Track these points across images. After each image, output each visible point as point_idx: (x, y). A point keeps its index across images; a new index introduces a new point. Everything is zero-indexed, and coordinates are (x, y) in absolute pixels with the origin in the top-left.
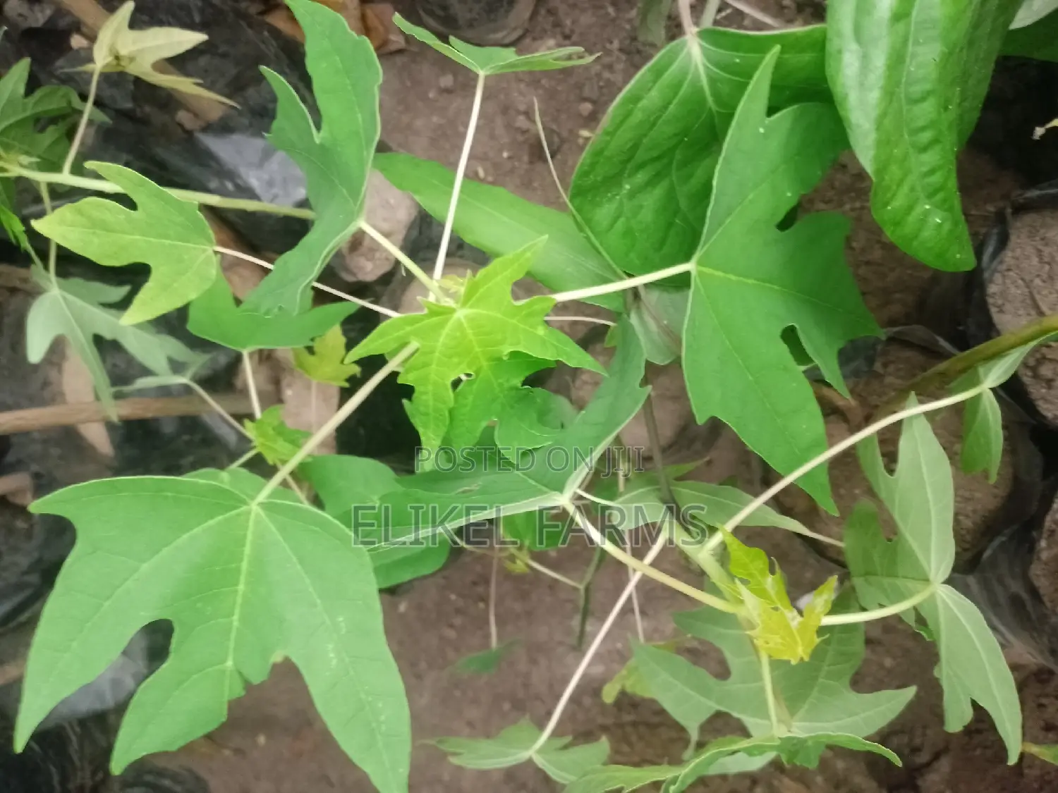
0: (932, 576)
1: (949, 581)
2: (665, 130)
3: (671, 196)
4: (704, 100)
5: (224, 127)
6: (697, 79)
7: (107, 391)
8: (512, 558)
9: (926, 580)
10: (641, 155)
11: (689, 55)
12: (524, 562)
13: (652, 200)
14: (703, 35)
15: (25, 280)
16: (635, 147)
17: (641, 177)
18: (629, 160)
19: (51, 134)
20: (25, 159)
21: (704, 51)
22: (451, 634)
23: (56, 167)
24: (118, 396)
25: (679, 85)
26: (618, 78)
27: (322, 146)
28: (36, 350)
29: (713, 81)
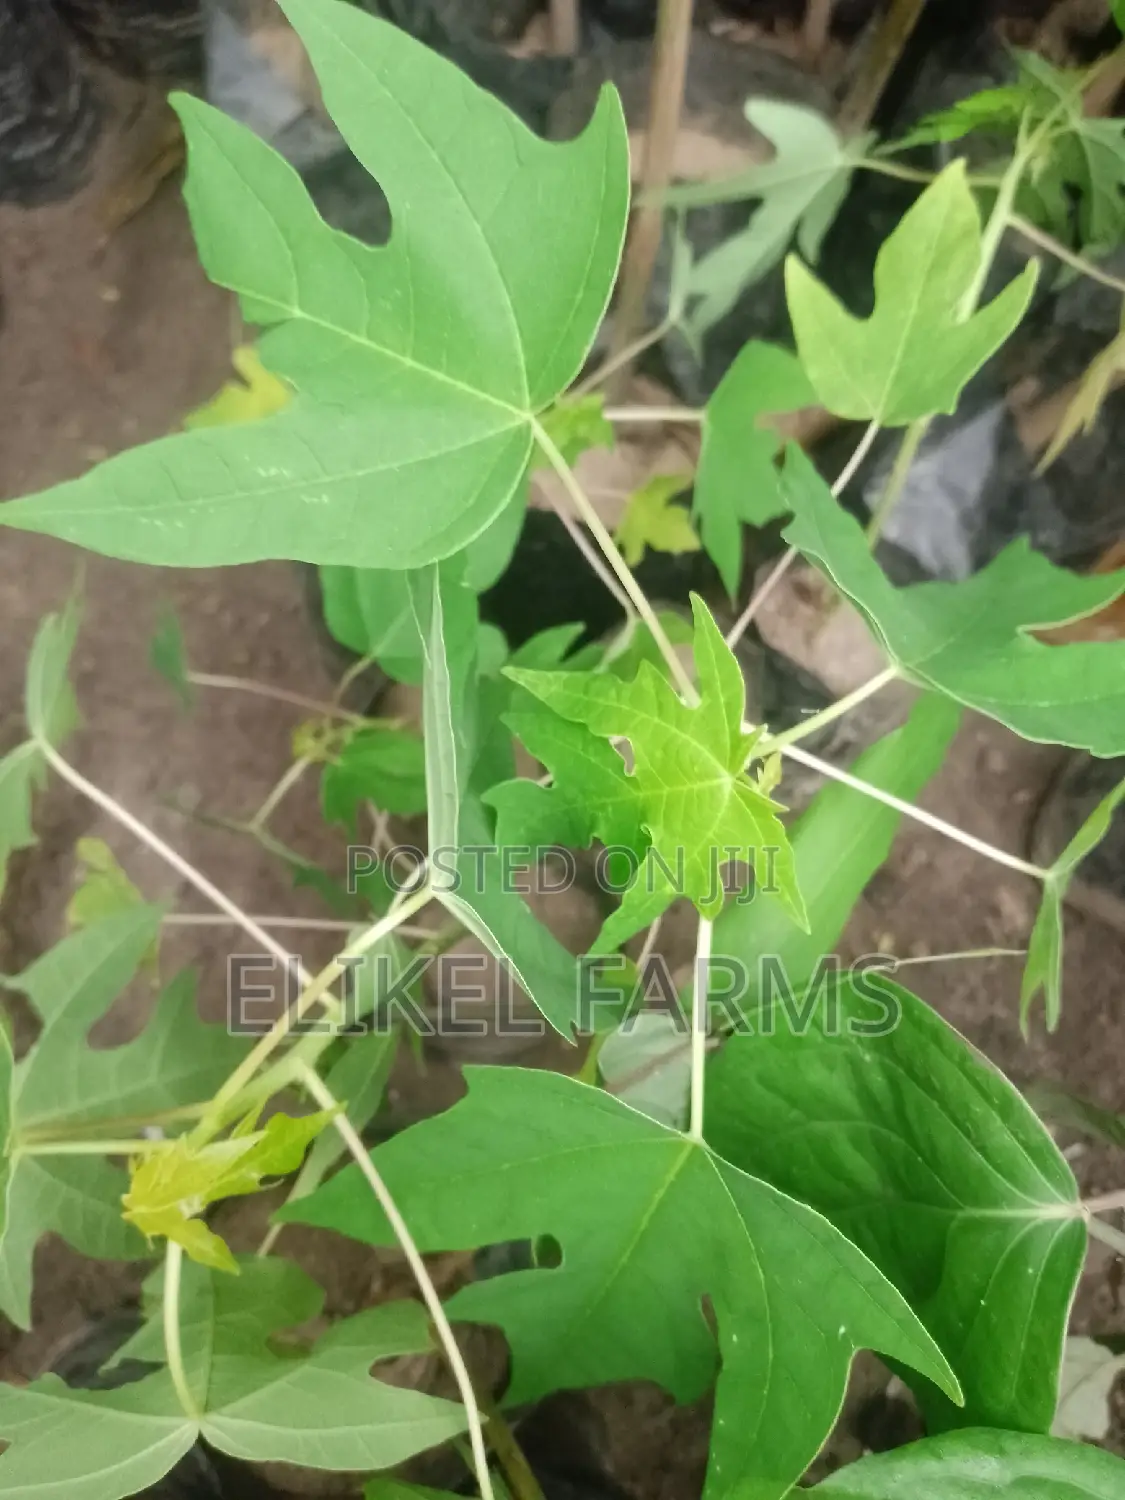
0: (213, 1417)
1: (201, 1441)
2: (946, 1136)
3: (839, 1113)
4: (977, 1202)
5: (1006, 441)
6: (1012, 1202)
7: (682, 199)
8: (318, 735)
9: (207, 1408)
10: (913, 1093)
11: (1052, 1200)
12: (308, 748)
13: (836, 1084)
14: (1078, 1226)
15: (853, 115)
16: (930, 1090)
17: (877, 1081)
18: (910, 1071)
19: (1057, 203)
20: (1039, 166)
21: (1051, 1225)
22: (211, 603)
23: (1019, 206)
24: (670, 214)
25: (1011, 1176)
26: (955, 1005)
27: (1013, 635)
28: (763, 113)
29: (1005, 1225)
